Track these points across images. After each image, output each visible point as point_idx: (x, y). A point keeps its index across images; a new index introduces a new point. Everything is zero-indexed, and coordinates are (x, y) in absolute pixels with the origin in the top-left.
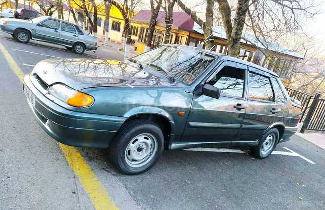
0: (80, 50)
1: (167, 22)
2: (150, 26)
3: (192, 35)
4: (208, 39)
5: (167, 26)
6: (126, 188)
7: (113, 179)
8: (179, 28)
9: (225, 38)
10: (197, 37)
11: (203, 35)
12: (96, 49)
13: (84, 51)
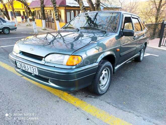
0: (7, 31)
1: (53, 4)
2: (41, 9)
3: (67, 8)
4: (82, 8)
5: (54, 6)
6: (108, 103)
7: (97, 101)
8: (59, 6)
9: (89, 6)
10: (69, 8)
11: (79, 7)
12: (16, 28)
13: (9, 32)
